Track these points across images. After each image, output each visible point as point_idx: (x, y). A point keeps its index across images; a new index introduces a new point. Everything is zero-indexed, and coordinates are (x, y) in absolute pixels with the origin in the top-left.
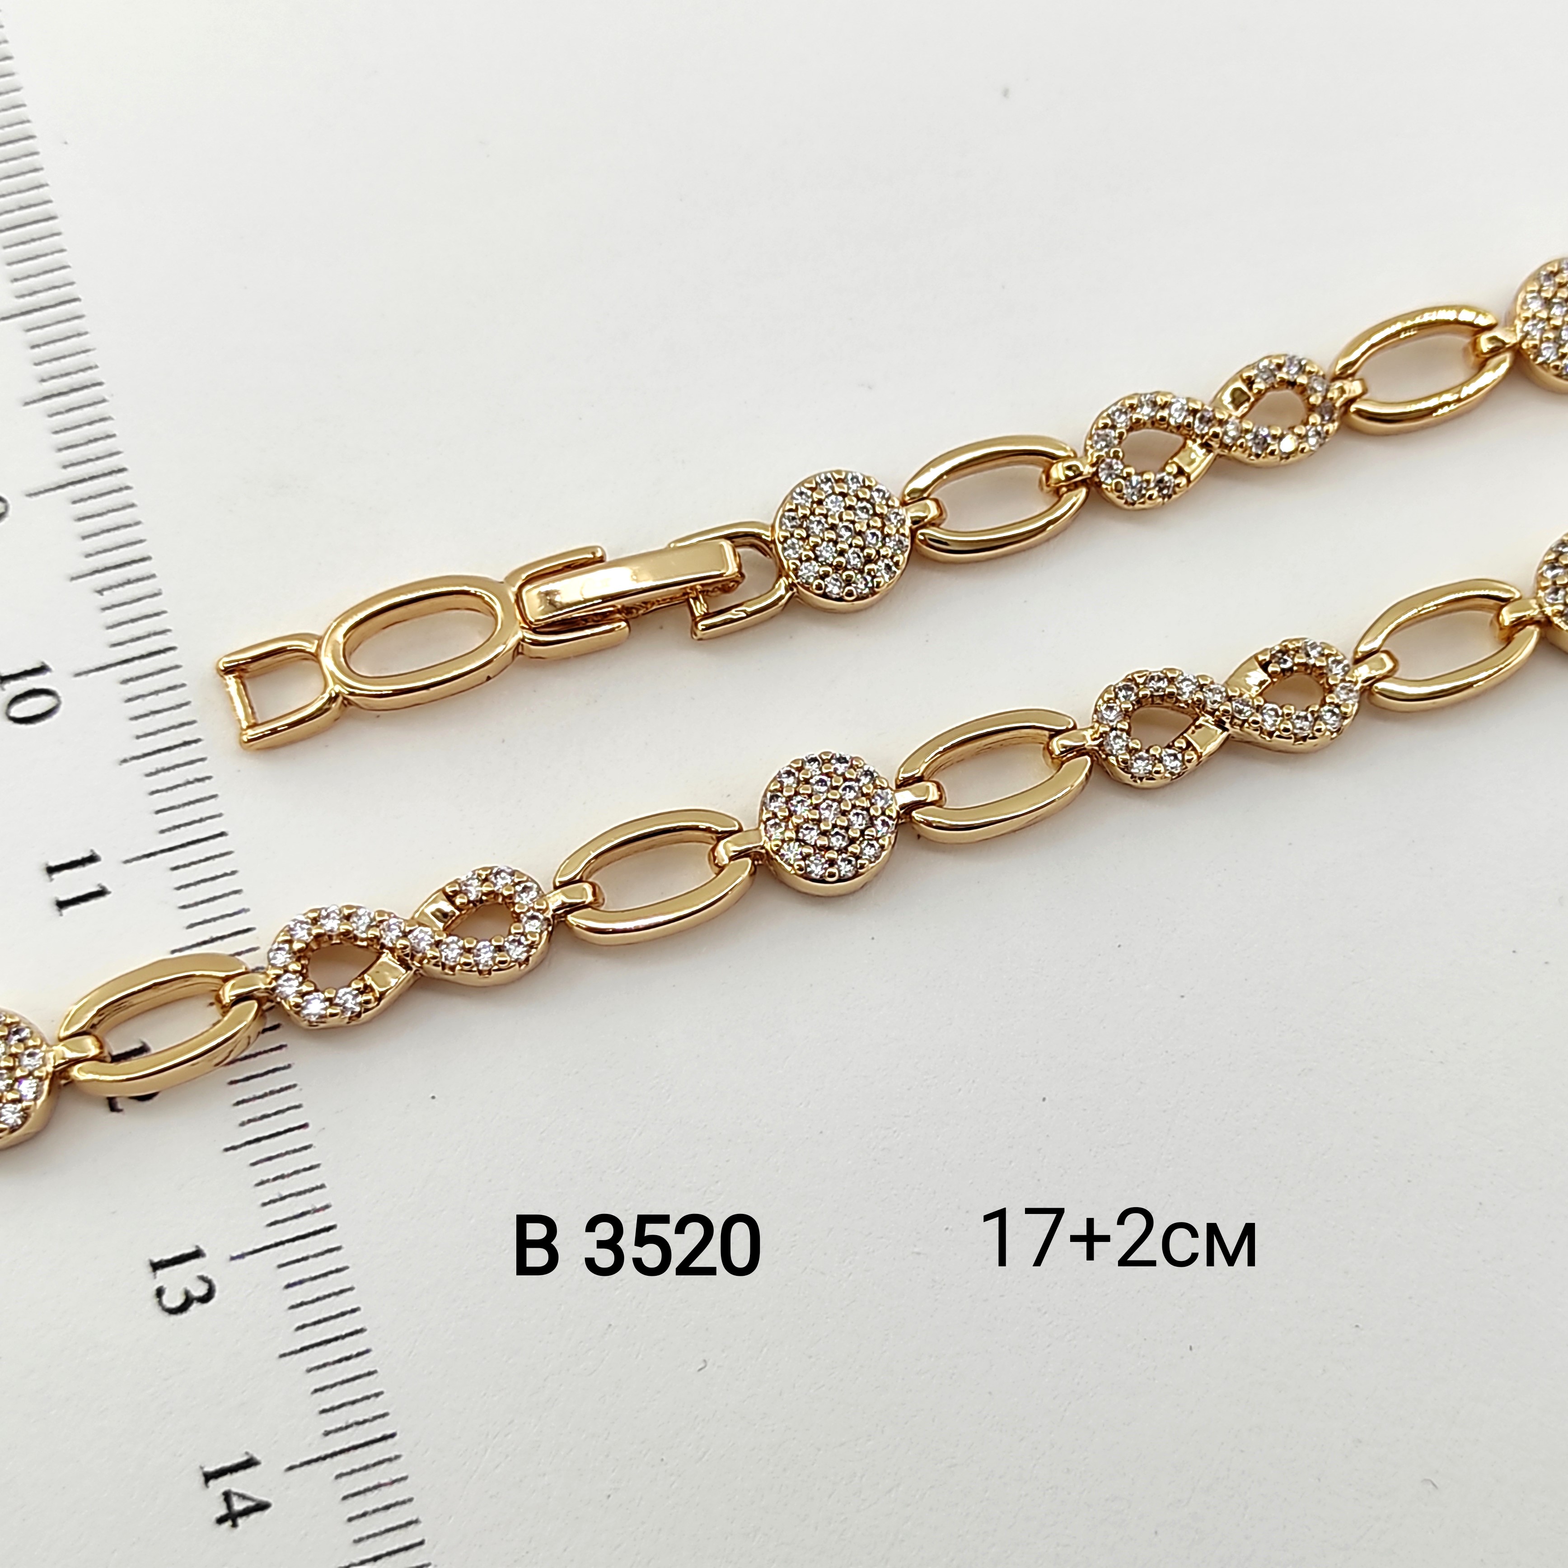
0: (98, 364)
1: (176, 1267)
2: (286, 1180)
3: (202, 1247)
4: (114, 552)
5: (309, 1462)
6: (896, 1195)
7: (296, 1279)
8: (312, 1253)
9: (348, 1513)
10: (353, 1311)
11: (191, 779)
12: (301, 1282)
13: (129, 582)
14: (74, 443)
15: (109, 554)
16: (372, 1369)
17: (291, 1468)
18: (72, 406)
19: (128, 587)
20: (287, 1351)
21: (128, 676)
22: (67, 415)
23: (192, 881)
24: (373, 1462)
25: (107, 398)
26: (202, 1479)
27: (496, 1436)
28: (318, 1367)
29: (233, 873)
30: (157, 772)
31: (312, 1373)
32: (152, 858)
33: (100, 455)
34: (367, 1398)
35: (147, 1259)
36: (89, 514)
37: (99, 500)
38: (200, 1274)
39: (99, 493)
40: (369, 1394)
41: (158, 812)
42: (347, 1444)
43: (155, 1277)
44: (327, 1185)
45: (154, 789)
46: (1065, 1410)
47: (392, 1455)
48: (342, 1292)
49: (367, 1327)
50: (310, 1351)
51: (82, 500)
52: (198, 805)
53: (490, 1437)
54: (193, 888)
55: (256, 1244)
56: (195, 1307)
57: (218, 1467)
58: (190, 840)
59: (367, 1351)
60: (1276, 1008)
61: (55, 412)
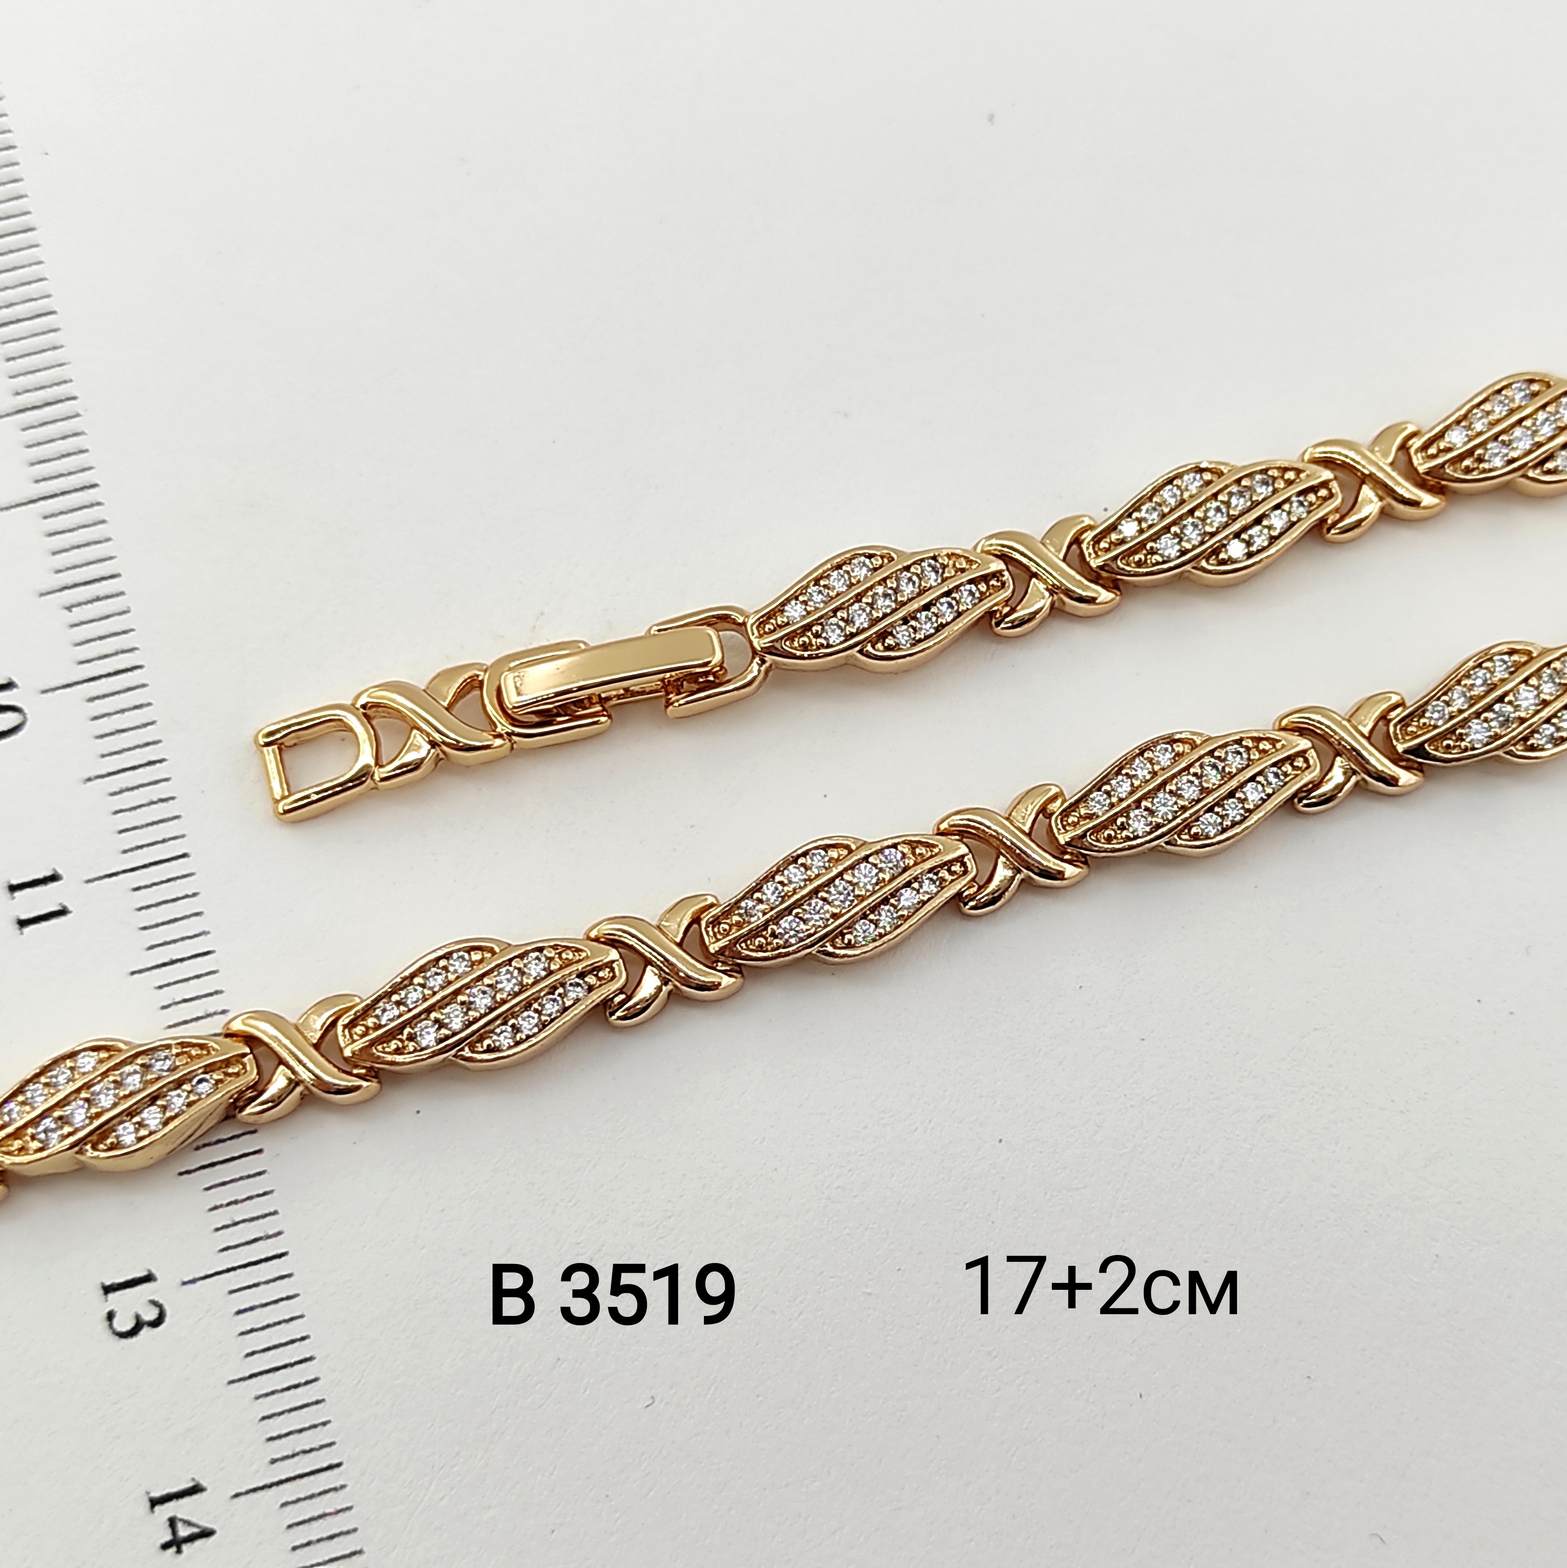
0: (73, 378)
1: (128, 1291)
2: (239, 1205)
3: (154, 1271)
4: (84, 568)
5: (255, 1490)
6: (848, 1234)
7: (247, 1306)
8: (263, 1280)
9: (292, 1542)
10: (303, 1339)
11: (155, 800)
12: (252, 1309)
13: (98, 599)
14: (46, 458)
15: (78, 570)
16: (320, 1398)
17: (237, 1495)
18: (45, 420)
19: (96, 604)
20: (236, 1378)
21: (95, 694)
22: (40, 430)
23: (153, 902)
25: (81, 412)
26: (148, 1504)
27: (442, 1468)
28: (267, 1395)
29: (195, 895)
30: (121, 791)
31: (261, 1400)
32: (114, 878)
33: (72, 470)
34: (315, 1426)
35: (99, 1282)
36: (61, 530)
37: (70, 515)
38: (151, 1298)
39: (70, 508)
40: (316, 1422)
41: (121, 832)
43: (107, 1301)
44: (280, 1211)
45: (117, 808)
46: (1013, 1456)
47: (338, 1484)
48: (292, 1319)
50: (259, 1378)
51: (52, 515)
52: (161, 825)
54: (154, 909)
55: (208, 1270)
56: (145, 1331)
58: (152, 861)
59: (316, 1380)
60: (1237, 1053)
61: (28, 426)
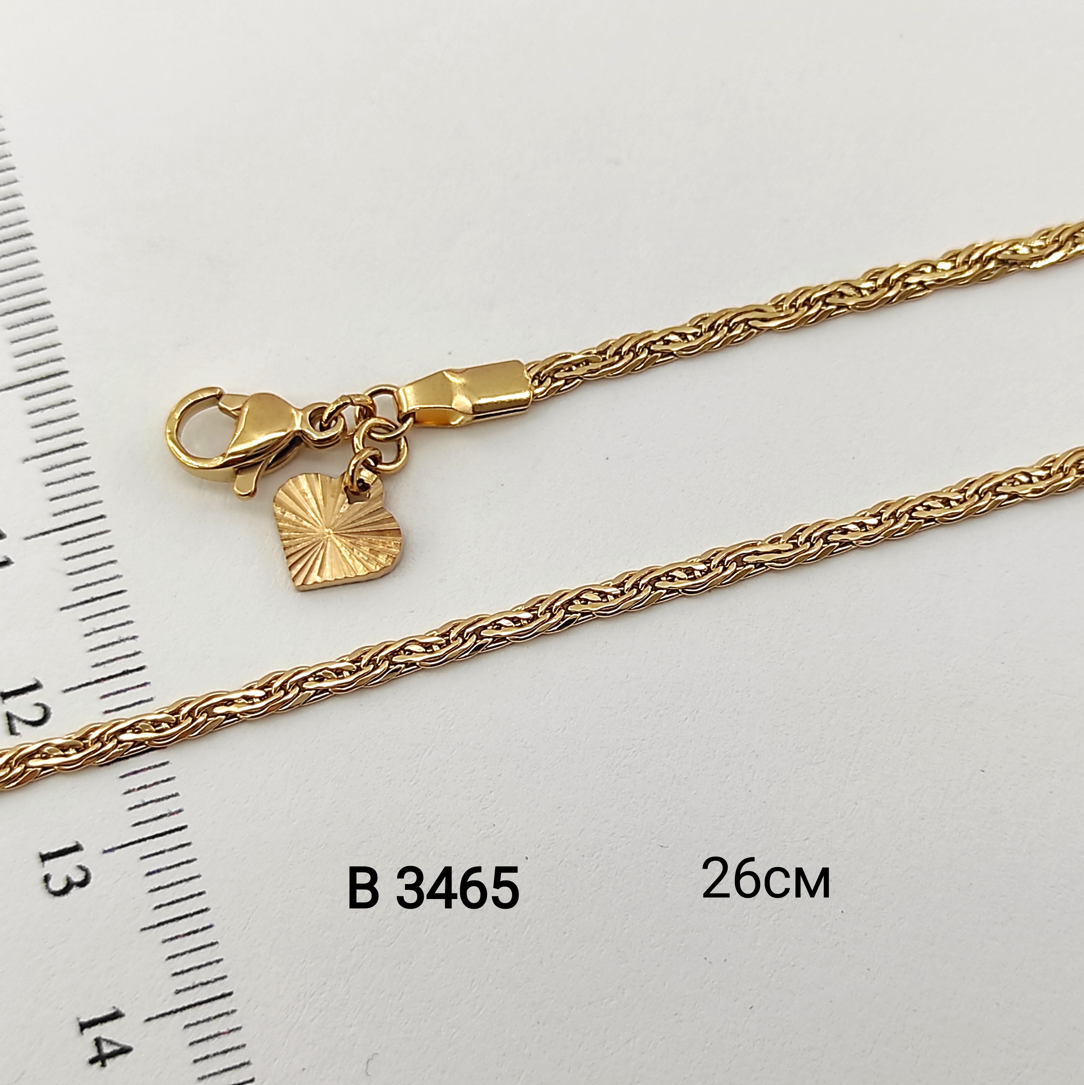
24: (214, 1015)
42: (193, 1001)
49: (210, 907)
53: (307, 996)
57: (91, 1018)
